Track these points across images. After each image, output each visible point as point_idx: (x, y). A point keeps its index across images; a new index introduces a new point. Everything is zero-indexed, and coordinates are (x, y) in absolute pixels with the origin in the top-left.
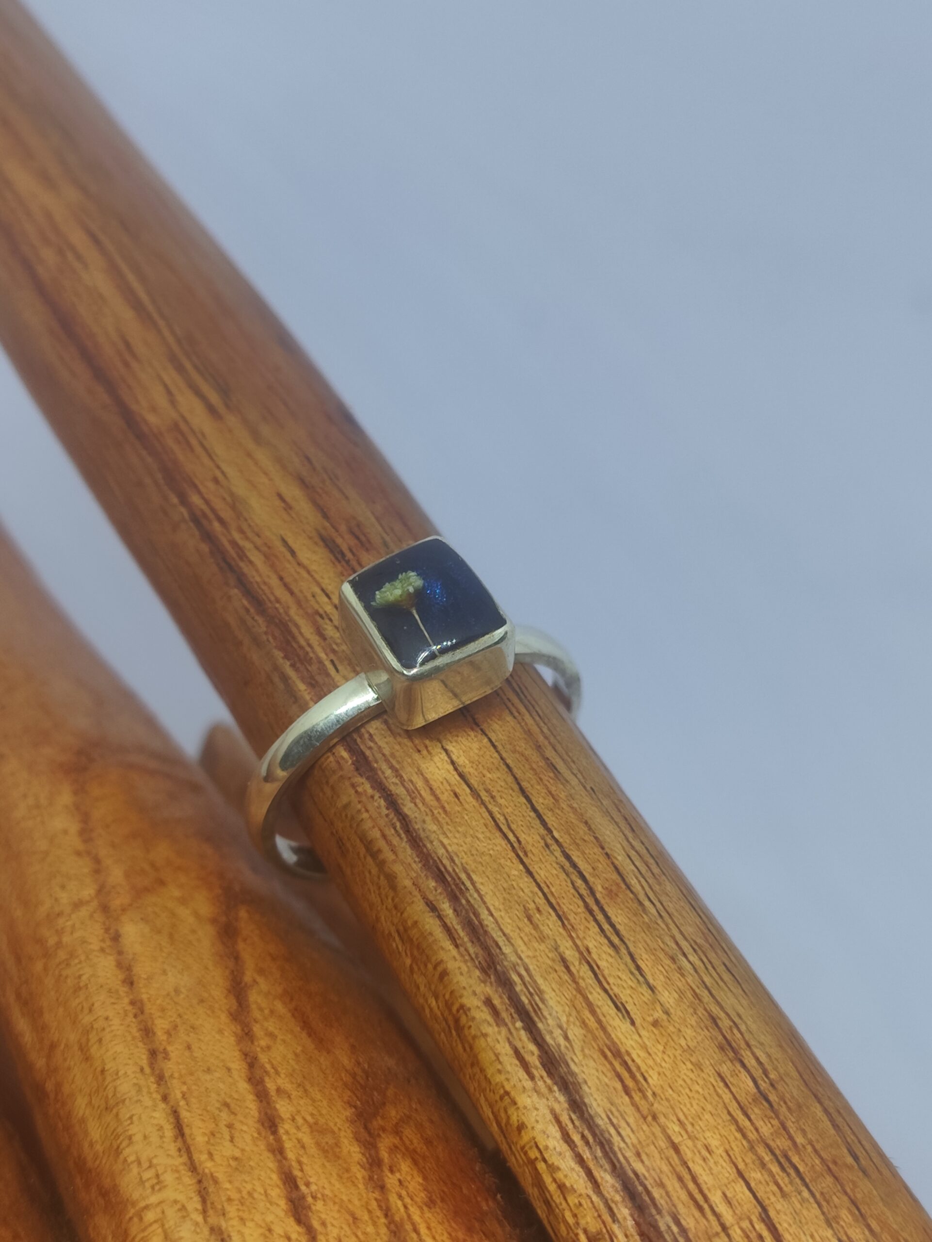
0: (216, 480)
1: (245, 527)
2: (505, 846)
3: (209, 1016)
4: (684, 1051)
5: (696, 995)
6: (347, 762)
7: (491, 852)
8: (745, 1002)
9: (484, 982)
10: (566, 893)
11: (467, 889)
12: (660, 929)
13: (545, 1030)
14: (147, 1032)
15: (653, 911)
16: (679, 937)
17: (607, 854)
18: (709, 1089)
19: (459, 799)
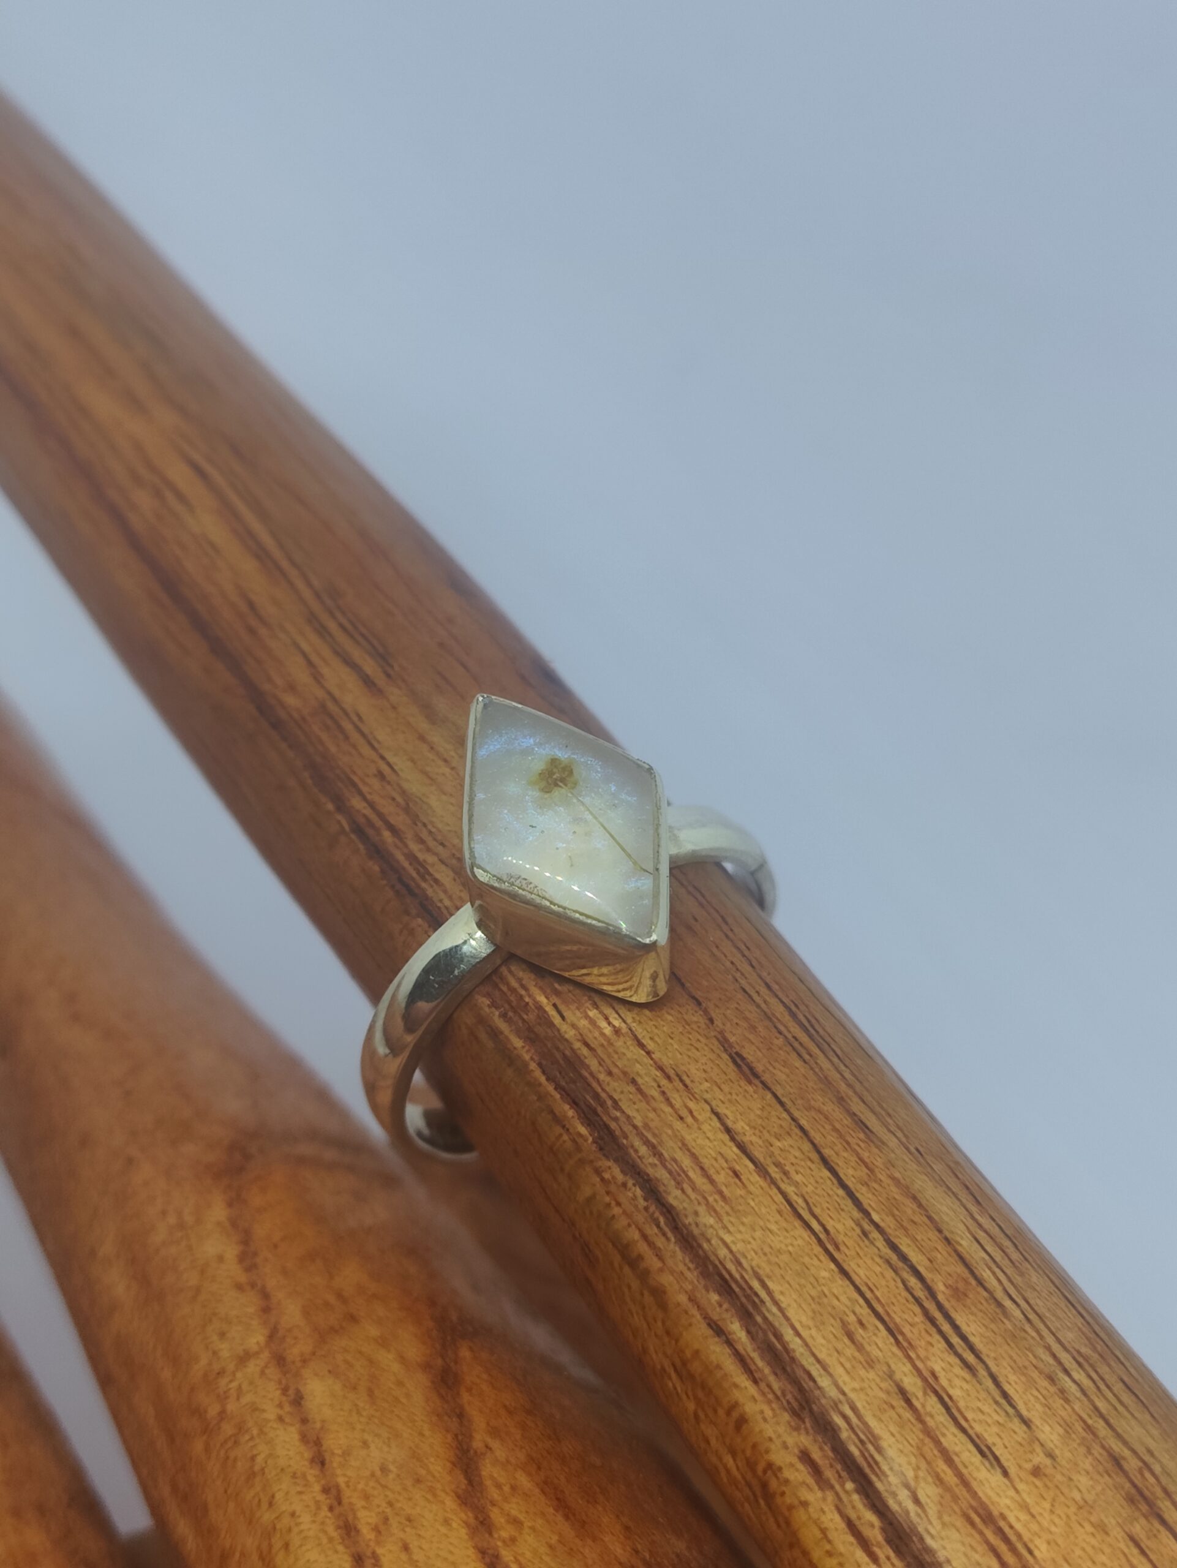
0: (381, 776)
1: (424, 835)
2: (807, 1238)
3: (427, 1499)
4: (1080, 1508)
5: (1088, 1428)
6: (586, 1140)
7: (790, 1248)
8: (1155, 1432)
9: (797, 1429)
10: (895, 1297)
11: (762, 1302)
12: (1029, 1338)
13: (886, 1491)
14: (349, 1530)
15: (1017, 1313)
16: (1055, 1347)
17: (946, 1239)
18: (1119, 1559)
19: (740, 1180)
